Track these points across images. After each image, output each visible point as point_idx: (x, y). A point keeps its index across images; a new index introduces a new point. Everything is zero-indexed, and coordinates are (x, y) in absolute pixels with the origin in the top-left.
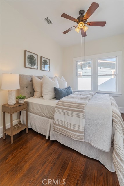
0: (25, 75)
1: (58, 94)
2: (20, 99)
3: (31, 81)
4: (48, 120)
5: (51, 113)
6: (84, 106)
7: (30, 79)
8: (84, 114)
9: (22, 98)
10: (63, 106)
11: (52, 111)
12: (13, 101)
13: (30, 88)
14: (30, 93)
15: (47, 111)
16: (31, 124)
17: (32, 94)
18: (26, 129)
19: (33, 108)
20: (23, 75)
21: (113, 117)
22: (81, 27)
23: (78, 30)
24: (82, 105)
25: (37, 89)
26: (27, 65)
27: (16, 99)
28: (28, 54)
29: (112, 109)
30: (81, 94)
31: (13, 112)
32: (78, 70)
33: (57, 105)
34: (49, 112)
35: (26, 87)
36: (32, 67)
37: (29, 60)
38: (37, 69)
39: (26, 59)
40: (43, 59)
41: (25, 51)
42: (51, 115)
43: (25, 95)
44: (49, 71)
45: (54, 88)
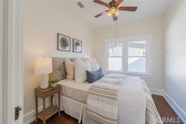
0: (58, 58)
1: (90, 78)
2: (53, 82)
3: (64, 63)
4: (81, 104)
5: (83, 97)
6: (117, 92)
7: (62, 62)
8: (118, 101)
9: (55, 82)
10: (96, 92)
11: (84, 95)
12: (45, 85)
13: (62, 70)
14: (62, 76)
15: (79, 95)
16: (63, 107)
17: (65, 76)
18: (58, 113)
19: (65, 91)
20: (56, 58)
21: (147, 105)
22: (113, 12)
23: (109, 15)
24: (115, 92)
25: (70, 71)
26: (60, 48)
27: (49, 82)
28: (60, 37)
29: (146, 96)
30: (112, 77)
31: (46, 97)
32: (109, 50)
33: (89, 90)
34: (81, 96)
35: (59, 70)
36: (64, 50)
37: (62, 43)
38: (70, 51)
39: (59, 42)
40: (75, 41)
41: (58, 34)
42: (83, 99)
43: (57, 78)
44: (81, 52)
45: (87, 71)
